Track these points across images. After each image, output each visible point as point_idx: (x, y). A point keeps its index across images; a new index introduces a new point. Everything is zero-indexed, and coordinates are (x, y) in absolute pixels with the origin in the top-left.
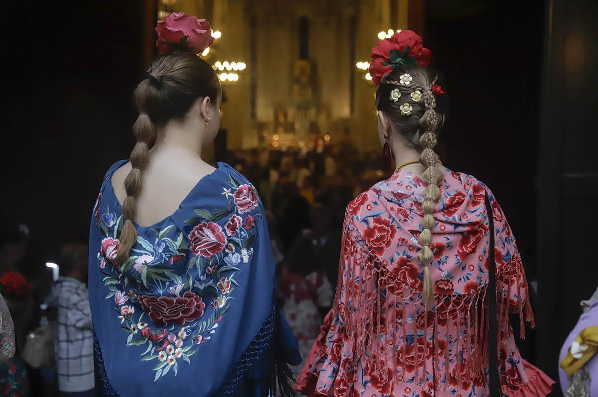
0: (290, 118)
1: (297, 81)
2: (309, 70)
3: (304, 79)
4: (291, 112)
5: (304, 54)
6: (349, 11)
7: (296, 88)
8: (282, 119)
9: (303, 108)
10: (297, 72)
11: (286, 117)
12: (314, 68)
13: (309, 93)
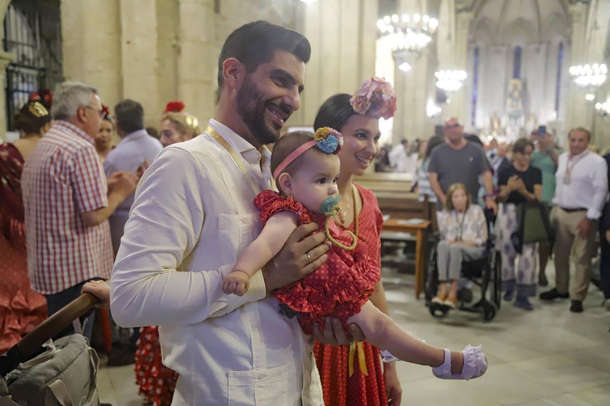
0: (503, 124)
1: (511, 96)
2: (520, 87)
3: (516, 94)
4: (504, 120)
5: (516, 75)
6: (557, 39)
7: (509, 101)
8: (496, 125)
9: (514, 117)
10: (510, 88)
11: (499, 123)
12: (525, 85)
13: (520, 106)
